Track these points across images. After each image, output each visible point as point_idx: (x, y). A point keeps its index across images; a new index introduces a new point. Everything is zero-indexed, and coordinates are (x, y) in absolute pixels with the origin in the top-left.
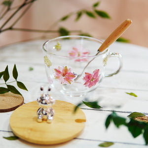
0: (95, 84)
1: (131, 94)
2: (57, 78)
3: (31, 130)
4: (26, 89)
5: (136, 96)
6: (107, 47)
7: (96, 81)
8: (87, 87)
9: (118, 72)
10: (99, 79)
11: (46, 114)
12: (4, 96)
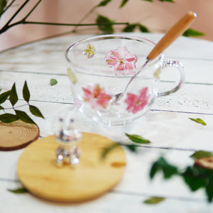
0: (143, 108)
1: (198, 121)
2: (86, 100)
3: (47, 179)
4: (42, 117)
5: (204, 124)
6: (160, 53)
7: (144, 104)
8: (131, 113)
9: (177, 88)
10: (149, 101)
11: (68, 155)
12: (11, 126)
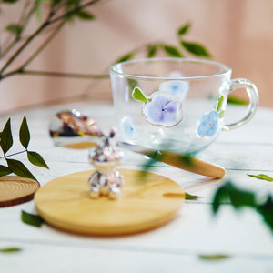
4: (45, 166)
